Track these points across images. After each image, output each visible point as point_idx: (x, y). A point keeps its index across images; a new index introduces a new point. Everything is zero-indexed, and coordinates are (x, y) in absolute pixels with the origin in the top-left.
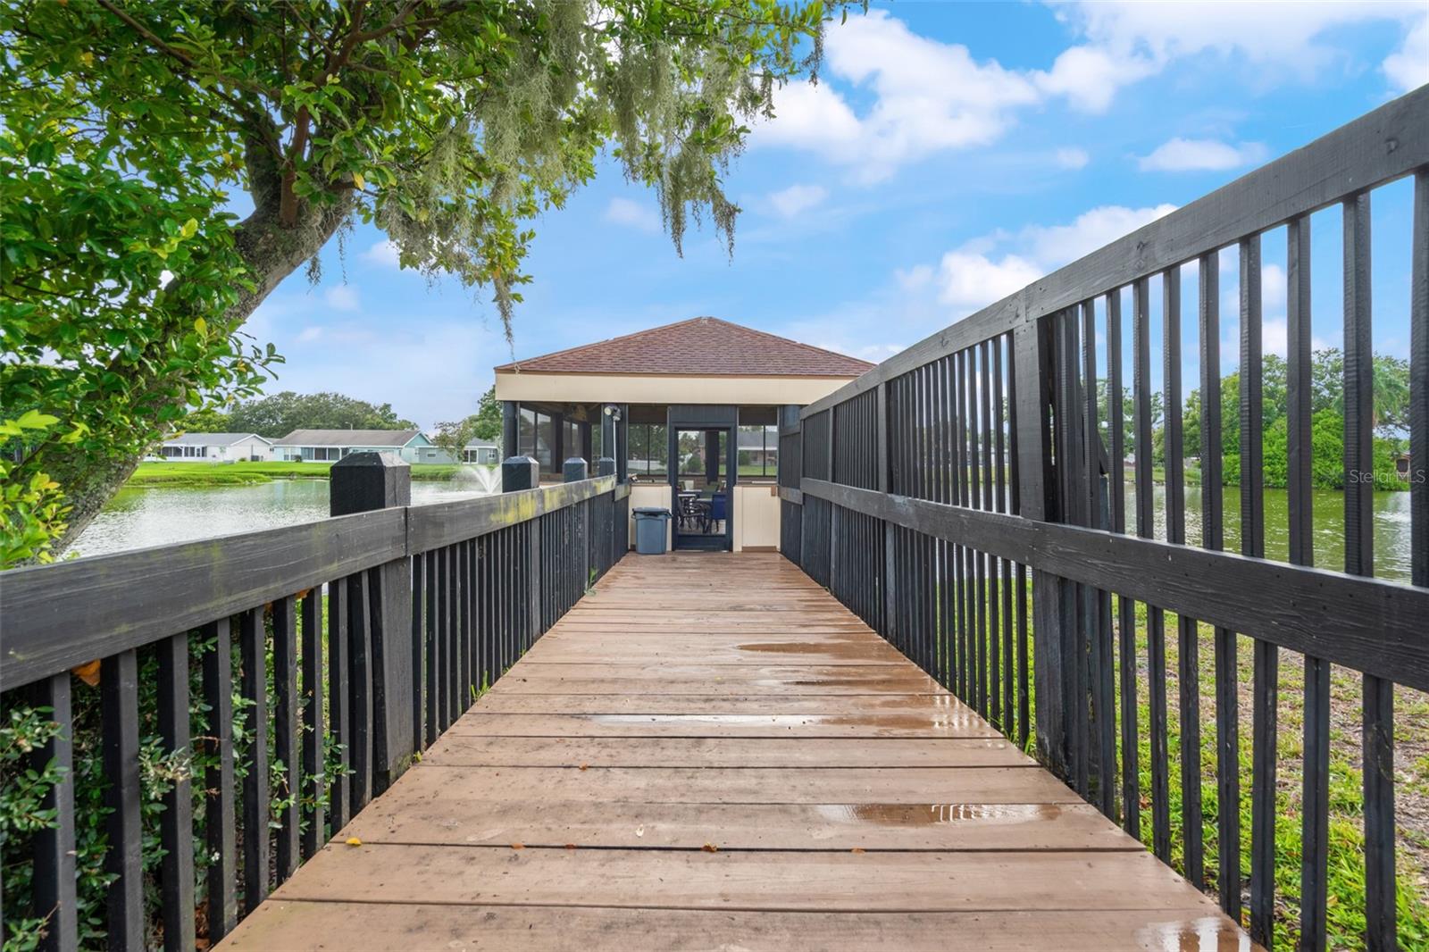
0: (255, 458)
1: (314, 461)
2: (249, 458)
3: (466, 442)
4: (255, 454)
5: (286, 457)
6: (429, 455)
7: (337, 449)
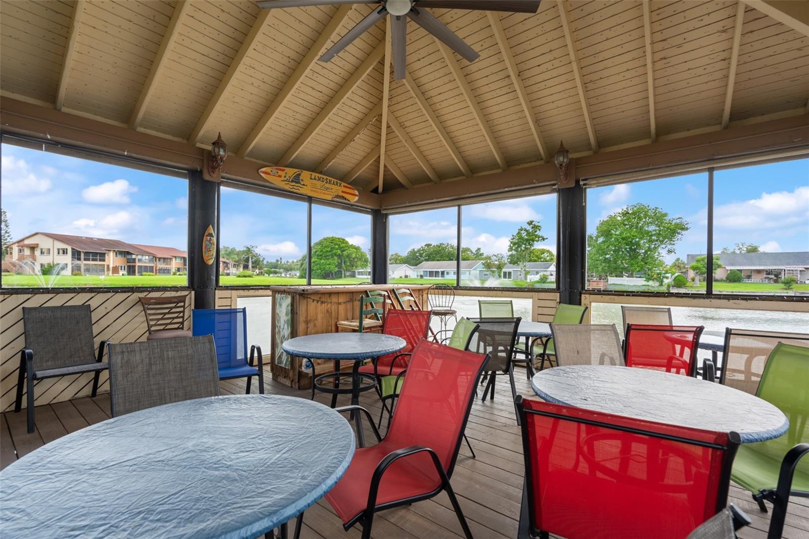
0: (406, 277)
1: (428, 278)
2: (403, 277)
3: (503, 267)
4: (407, 274)
5: (418, 276)
6: (485, 275)
7: (438, 272)
